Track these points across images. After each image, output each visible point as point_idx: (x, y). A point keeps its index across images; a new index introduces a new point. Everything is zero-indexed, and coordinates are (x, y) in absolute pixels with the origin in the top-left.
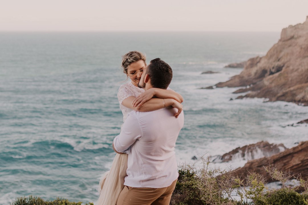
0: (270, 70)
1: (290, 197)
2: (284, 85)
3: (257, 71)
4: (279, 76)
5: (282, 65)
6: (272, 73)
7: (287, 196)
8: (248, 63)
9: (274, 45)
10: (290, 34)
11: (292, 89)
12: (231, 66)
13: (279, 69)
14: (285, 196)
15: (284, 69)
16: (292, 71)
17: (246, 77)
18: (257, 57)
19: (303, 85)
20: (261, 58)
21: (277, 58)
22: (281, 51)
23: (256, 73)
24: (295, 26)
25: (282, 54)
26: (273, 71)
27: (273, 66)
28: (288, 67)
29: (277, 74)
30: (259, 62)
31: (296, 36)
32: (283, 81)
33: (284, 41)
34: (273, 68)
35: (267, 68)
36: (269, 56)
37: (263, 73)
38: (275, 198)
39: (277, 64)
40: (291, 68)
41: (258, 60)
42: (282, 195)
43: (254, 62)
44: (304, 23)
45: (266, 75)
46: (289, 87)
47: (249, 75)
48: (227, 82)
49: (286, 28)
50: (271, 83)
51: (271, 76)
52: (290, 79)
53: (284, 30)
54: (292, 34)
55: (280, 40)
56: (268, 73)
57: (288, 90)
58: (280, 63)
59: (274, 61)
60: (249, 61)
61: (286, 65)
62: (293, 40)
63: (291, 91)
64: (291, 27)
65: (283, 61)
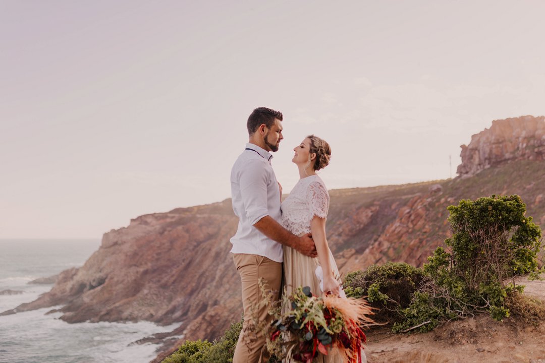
0: (90, 283)
2: (107, 301)
3: (73, 285)
4: (102, 290)
5: (105, 277)
6: (92, 287)
8: (61, 277)
9: (94, 254)
10: (113, 239)
11: (117, 304)
12: (36, 282)
13: (101, 282)
15: (107, 281)
16: (117, 283)
17: (59, 295)
18: (73, 269)
19: (130, 299)
20: (77, 270)
21: (99, 268)
22: (103, 260)
23: (72, 289)
24: (118, 230)
25: (105, 263)
26: (94, 284)
27: (93, 278)
28: (112, 278)
29: (99, 288)
30: (75, 274)
31: (120, 242)
32: (106, 296)
33: (106, 248)
34: (94, 281)
35: (85, 282)
36: (88, 266)
37: (81, 288)
39: (99, 275)
40: (116, 279)
41: (73, 272)
43: (68, 275)
44: (128, 227)
45: (85, 290)
46: (114, 303)
47: (63, 292)
48: (33, 302)
49: (109, 233)
50: (92, 300)
51: (92, 291)
52: (115, 293)
53: (106, 235)
54: (115, 240)
55: (101, 247)
56: (88, 287)
57: (112, 307)
58: (102, 275)
59: (95, 273)
60: (62, 273)
61: (109, 276)
62: (117, 247)
63: (116, 307)
64: (113, 231)
65: (105, 271)
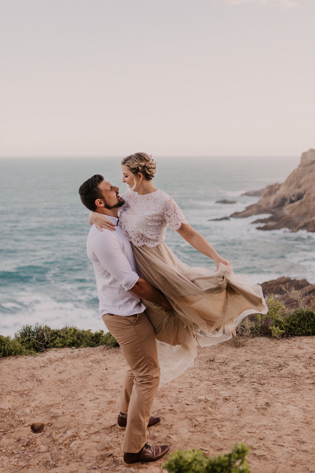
0: (290, 198)
2: (306, 214)
3: (276, 199)
4: (300, 205)
5: (303, 193)
6: (292, 202)
7: (305, 315)
8: (266, 191)
9: (294, 171)
10: (310, 158)
11: (314, 218)
12: (248, 194)
13: (300, 197)
14: (302, 315)
15: (305, 196)
17: (264, 206)
18: (276, 184)
20: (280, 185)
21: (298, 184)
22: (301, 177)
23: (275, 202)
25: (303, 180)
26: (294, 199)
27: (293, 193)
28: (309, 194)
29: (297, 203)
30: (278, 189)
32: (304, 210)
33: (305, 166)
34: (293, 196)
35: (286, 196)
36: (289, 182)
37: (282, 202)
38: (293, 318)
39: (297, 191)
40: (313, 195)
41: (277, 187)
42: (300, 314)
43: (272, 189)
45: (286, 203)
46: (311, 217)
47: (268, 204)
48: (243, 212)
49: (306, 152)
50: (291, 212)
51: (291, 205)
52: (312, 208)
53: (304, 155)
54: (313, 159)
55: (300, 166)
56: (288, 201)
57: (310, 220)
58: (300, 191)
59: (294, 189)
60: (267, 188)
61: (307, 193)
64: (311, 151)
65: (304, 188)
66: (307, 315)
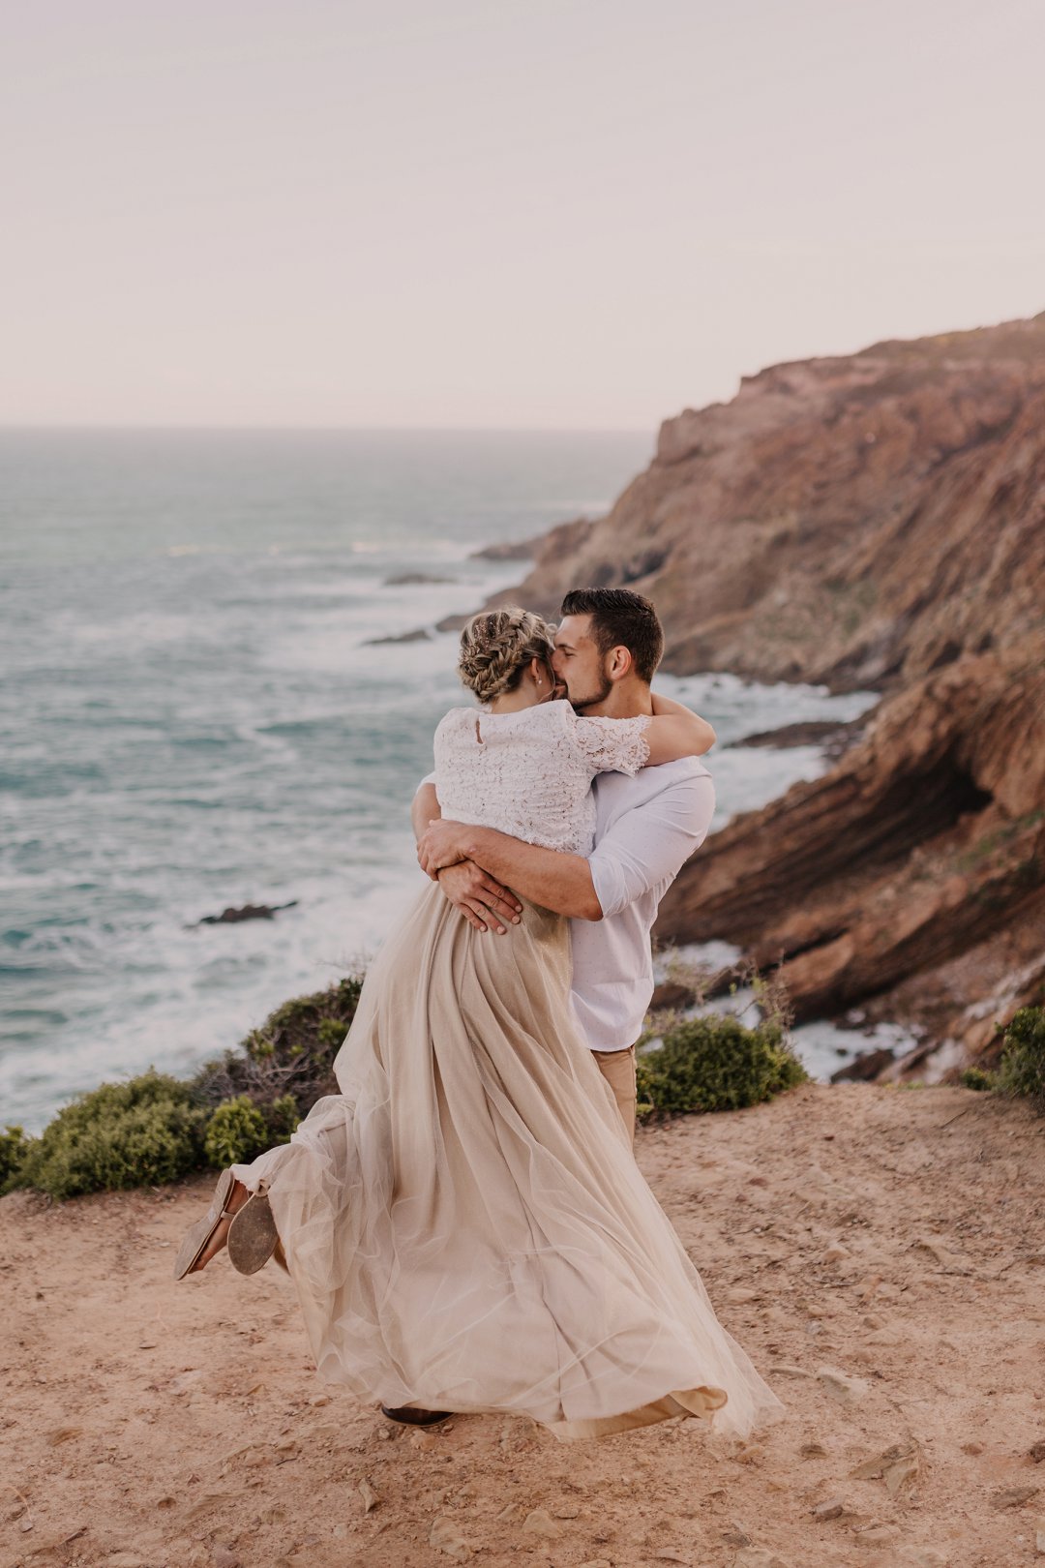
0: (625, 565)
1: (724, 1042)
2: (674, 618)
4: (656, 588)
5: (664, 549)
6: (631, 578)
7: (713, 1041)
8: (549, 544)
9: (636, 480)
10: (686, 437)
11: (699, 630)
12: (492, 556)
13: (654, 563)
14: (706, 1042)
15: (670, 561)
16: (700, 568)
17: (544, 595)
18: (579, 523)
19: (737, 616)
20: (592, 526)
21: (648, 522)
22: (659, 500)
23: (577, 580)
24: (704, 411)
25: (662, 510)
26: (635, 568)
27: (633, 552)
28: (683, 554)
29: (648, 582)
30: (585, 538)
31: (706, 447)
33: (668, 464)
34: (635, 559)
35: (613, 561)
36: (623, 514)
38: (675, 1052)
39: (647, 544)
40: (694, 558)
41: (582, 531)
42: (697, 1038)
43: (567, 538)
44: (734, 402)
49: (676, 418)
52: (691, 597)
53: (668, 427)
54: (694, 440)
55: (656, 462)
58: (656, 543)
59: (638, 536)
60: (550, 534)
61: (677, 549)
62: (697, 462)
63: (696, 640)
64: (689, 413)
65: (667, 533)
66: (720, 1041)
